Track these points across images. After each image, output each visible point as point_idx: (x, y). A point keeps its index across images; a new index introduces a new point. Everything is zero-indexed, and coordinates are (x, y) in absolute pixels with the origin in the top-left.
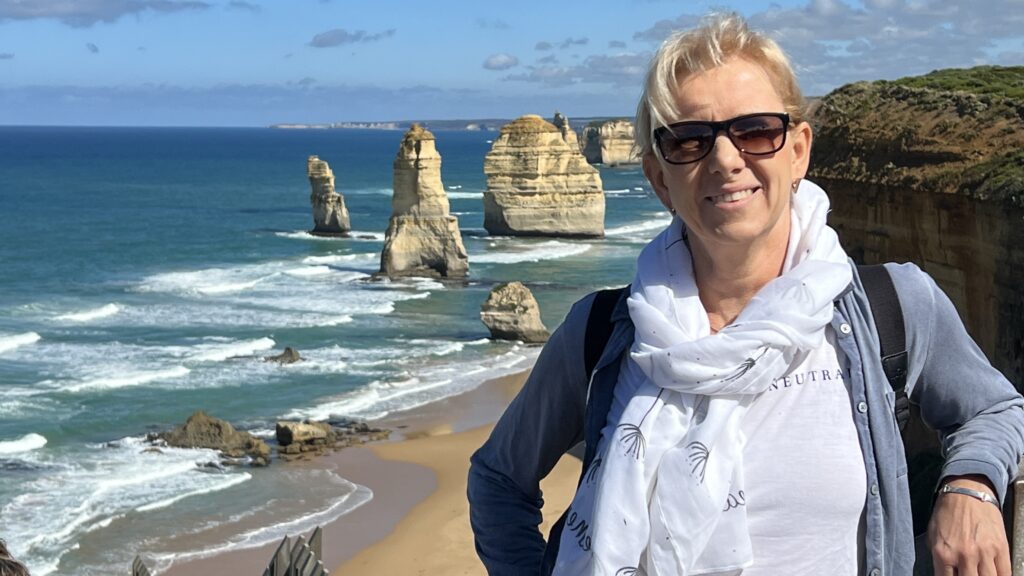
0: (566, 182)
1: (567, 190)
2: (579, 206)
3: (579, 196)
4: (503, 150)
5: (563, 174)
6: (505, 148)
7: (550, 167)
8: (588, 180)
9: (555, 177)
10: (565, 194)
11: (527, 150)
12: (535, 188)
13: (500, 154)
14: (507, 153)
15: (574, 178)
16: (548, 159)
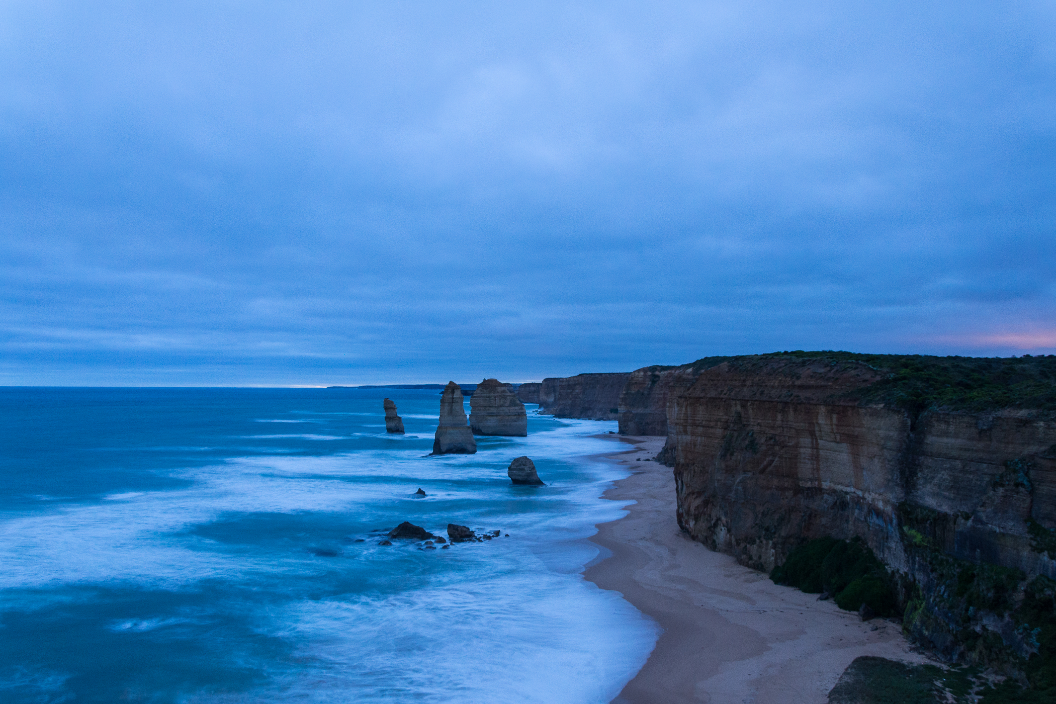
0: (509, 410)
1: (510, 414)
2: (515, 421)
3: (515, 417)
4: (478, 395)
5: (508, 406)
6: (480, 394)
7: (501, 403)
8: (520, 409)
9: (504, 408)
10: (509, 416)
11: (491, 395)
12: (494, 413)
13: (477, 397)
14: (481, 396)
15: (513, 408)
16: (500, 399)
